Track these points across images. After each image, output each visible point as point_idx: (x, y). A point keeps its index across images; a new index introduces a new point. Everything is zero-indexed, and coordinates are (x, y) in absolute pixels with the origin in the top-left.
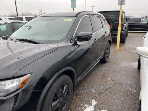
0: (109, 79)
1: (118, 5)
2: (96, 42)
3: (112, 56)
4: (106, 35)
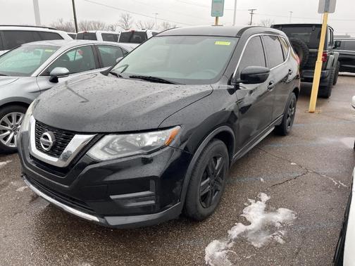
0: (292, 164)
1: (319, 12)
2: (271, 88)
3: (297, 123)
4: (291, 77)
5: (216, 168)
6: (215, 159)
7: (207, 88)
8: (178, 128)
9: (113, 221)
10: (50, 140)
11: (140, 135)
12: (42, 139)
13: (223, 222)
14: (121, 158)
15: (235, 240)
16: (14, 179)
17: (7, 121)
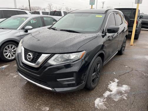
0: (126, 66)
2: (118, 35)
3: (126, 50)
4: (125, 30)
5: (98, 68)
6: (98, 64)
7: (95, 35)
8: (85, 51)
9: (58, 90)
10: (32, 57)
11: (69, 54)
12: (27, 56)
13: (101, 90)
14: (62, 64)
15: (106, 98)
16: (11, 73)
17: (7, 48)
